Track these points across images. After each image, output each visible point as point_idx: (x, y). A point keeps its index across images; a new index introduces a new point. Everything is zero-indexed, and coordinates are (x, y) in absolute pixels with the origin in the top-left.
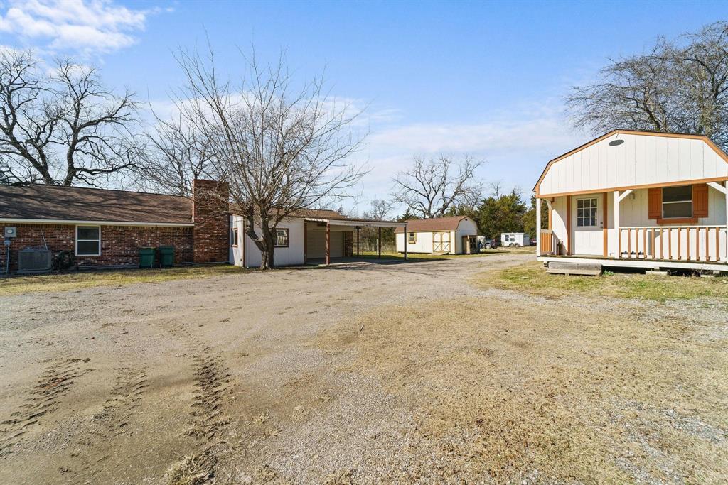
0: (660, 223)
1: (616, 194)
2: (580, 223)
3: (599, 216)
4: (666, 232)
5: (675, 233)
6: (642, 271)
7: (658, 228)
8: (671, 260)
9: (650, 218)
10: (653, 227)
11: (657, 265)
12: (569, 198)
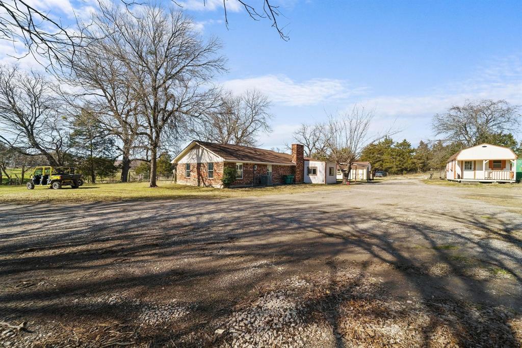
0: (492, 169)
1: (484, 161)
2: (466, 169)
3: (473, 167)
4: (494, 172)
5: (496, 172)
6: (491, 183)
7: (492, 171)
8: (499, 180)
9: (489, 168)
10: (490, 170)
11: (496, 181)
12: (462, 161)
